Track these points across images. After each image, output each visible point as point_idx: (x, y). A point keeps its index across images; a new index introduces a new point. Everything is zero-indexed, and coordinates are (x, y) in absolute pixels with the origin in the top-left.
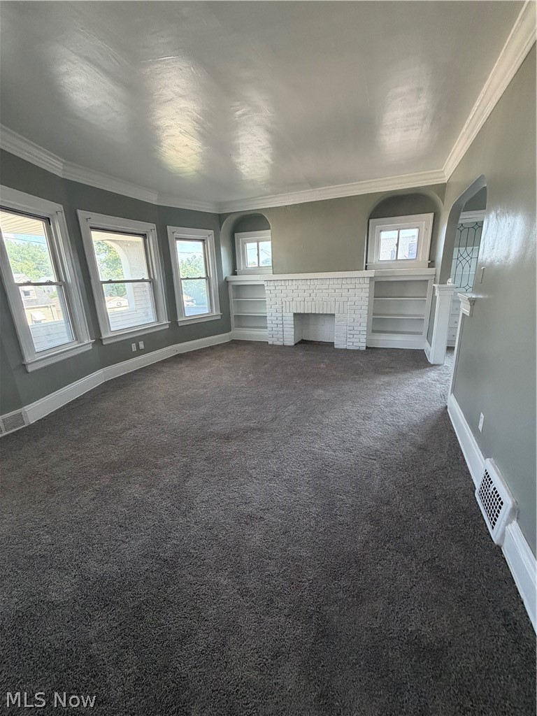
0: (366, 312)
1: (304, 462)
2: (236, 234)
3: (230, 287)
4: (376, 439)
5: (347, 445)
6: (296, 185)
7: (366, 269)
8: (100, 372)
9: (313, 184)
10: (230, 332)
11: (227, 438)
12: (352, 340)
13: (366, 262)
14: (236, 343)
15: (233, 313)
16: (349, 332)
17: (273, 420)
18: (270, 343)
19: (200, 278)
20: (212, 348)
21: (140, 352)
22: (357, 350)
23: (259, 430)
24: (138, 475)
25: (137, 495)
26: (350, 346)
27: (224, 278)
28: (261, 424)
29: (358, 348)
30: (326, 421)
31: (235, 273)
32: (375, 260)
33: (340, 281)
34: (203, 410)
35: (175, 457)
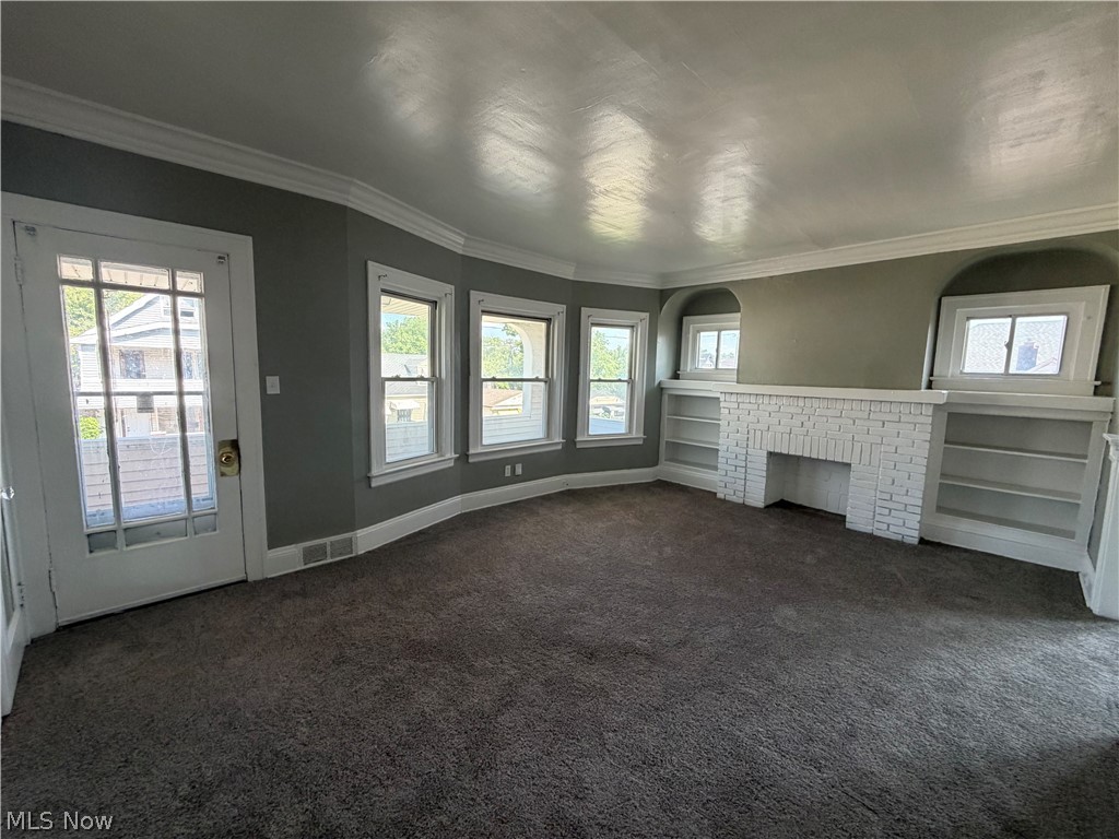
0: (924, 470)
1: (712, 756)
2: (685, 319)
3: (665, 398)
4: (891, 760)
5: (817, 749)
6: (791, 245)
7: (929, 387)
8: (458, 499)
9: (821, 241)
10: (658, 467)
11: (591, 655)
12: (887, 520)
13: (931, 375)
14: (663, 486)
15: (666, 435)
16: (879, 503)
17: (681, 643)
18: (720, 495)
19: (620, 381)
20: (622, 488)
21: (515, 479)
22: (897, 542)
23: (648, 657)
24: (443, 675)
25: (427, 710)
26: (881, 531)
27: (657, 382)
28: (654, 647)
29: (899, 538)
30: (784, 679)
31: (676, 376)
32: (951, 371)
33: (866, 407)
34: (572, 593)
35: (501, 662)
